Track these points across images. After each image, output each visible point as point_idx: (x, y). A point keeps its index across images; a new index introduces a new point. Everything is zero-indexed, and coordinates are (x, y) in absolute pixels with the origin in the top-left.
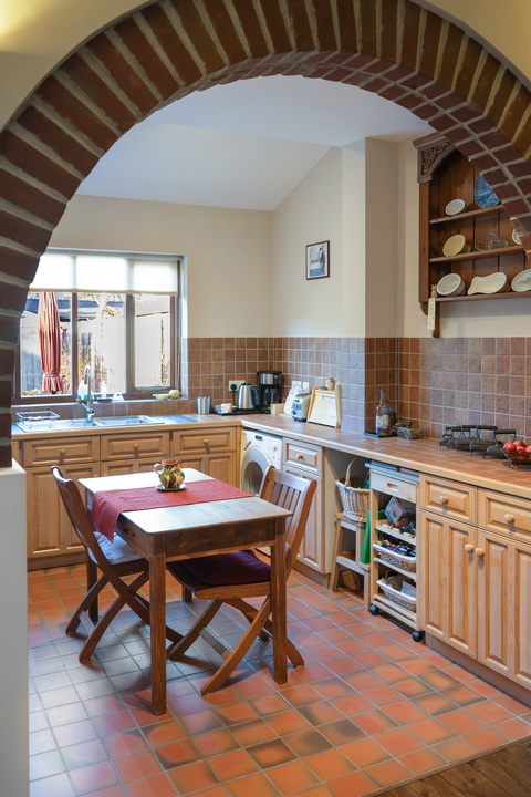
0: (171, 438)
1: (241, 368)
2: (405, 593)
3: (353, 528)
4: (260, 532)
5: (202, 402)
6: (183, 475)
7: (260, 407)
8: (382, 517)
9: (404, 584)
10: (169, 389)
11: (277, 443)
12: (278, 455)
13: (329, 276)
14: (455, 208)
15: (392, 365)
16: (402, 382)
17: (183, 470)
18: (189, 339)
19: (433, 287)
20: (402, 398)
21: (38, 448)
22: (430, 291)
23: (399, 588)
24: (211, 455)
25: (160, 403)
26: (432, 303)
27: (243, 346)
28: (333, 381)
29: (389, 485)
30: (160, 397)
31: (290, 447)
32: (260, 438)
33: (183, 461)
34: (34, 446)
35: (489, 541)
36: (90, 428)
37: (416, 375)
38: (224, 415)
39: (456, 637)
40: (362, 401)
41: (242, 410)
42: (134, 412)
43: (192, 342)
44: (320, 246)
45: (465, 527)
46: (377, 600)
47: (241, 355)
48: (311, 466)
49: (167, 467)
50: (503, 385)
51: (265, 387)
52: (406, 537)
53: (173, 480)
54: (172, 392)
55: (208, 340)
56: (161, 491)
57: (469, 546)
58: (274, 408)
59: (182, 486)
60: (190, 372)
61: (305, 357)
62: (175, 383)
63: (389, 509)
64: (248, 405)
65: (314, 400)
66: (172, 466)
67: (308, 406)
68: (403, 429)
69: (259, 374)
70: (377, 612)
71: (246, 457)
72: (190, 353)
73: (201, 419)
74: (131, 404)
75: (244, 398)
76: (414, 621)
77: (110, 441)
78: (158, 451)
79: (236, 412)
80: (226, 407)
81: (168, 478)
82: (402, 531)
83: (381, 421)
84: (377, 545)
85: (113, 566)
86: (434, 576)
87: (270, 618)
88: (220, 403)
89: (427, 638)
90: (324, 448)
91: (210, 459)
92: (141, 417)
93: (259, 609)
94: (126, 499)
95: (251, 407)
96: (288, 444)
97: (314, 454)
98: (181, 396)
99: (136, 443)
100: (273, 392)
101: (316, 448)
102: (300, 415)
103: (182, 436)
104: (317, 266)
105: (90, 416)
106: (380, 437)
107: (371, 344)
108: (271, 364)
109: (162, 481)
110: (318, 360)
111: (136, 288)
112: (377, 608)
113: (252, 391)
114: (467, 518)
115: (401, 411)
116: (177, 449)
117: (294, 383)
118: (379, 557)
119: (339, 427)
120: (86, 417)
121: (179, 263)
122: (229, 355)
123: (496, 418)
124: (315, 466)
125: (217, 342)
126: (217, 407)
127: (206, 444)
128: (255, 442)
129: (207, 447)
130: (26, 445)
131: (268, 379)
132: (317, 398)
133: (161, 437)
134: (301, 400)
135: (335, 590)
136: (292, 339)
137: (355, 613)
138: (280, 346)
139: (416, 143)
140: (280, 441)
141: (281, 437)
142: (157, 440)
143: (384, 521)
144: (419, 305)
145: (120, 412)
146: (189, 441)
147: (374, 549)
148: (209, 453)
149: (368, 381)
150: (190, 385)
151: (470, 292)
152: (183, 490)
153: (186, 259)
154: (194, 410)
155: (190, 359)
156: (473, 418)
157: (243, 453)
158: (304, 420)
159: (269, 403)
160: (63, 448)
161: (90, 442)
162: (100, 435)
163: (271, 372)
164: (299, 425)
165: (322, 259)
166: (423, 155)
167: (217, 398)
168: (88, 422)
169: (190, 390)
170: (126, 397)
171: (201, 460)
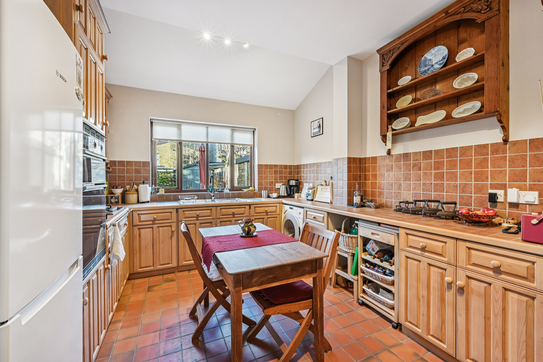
0: (250, 208)
1: (281, 178)
2: (382, 296)
3: (346, 255)
4: (307, 268)
5: (264, 193)
6: (255, 227)
7: (290, 195)
8: (365, 251)
9: (381, 290)
10: (249, 187)
11: (301, 210)
12: (301, 216)
13: (323, 134)
14: (405, 80)
15: (360, 172)
16: (365, 179)
17: (255, 224)
18: (258, 165)
19: (389, 127)
20: (365, 188)
21: (186, 212)
22: (388, 128)
23: (378, 292)
24: (268, 216)
25: (246, 193)
26: (389, 135)
27: (282, 168)
28: (326, 181)
29: (372, 234)
30: (245, 190)
31: (308, 212)
32: (292, 208)
33: (255, 219)
34: (184, 211)
35: (469, 277)
36: (213, 203)
37: (375, 176)
38: (274, 198)
39: (432, 336)
40: (346, 189)
41: (282, 196)
42: (234, 197)
43: (260, 166)
44: (318, 121)
45: (444, 266)
46: (362, 297)
47: (281, 173)
48: (320, 222)
49: (246, 223)
50: (440, 177)
51: (291, 186)
52: (385, 264)
53: (249, 230)
54: (250, 188)
55: (267, 166)
56: (242, 237)
57: (448, 279)
58: (296, 195)
59: (255, 234)
60: (259, 179)
61: (310, 172)
62: (252, 184)
63: (369, 246)
64: (284, 194)
65: (317, 191)
66: (249, 222)
67: (314, 193)
68: (369, 203)
69: (289, 181)
70: (363, 304)
71: (285, 217)
72: (259, 171)
73: (264, 200)
74: (232, 193)
75: (283, 192)
76: (392, 315)
77: (221, 209)
78: (244, 214)
79: (279, 197)
80: (275, 195)
81: (246, 229)
82: (382, 261)
83: (357, 199)
84: (362, 266)
85: (212, 282)
86: (412, 293)
87: (313, 323)
88: (272, 193)
89: (403, 328)
90: (328, 213)
91: (268, 218)
92: (237, 199)
93: (304, 316)
94: (220, 242)
95: (286, 195)
96: (306, 211)
97: (323, 216)
98: (254, 190)
99: (233, 210)
100: (295, 188)
101: (323, 213)
102: (310, 198)
103: (255, 207)
104: (317, 130)
105: (213, 198)
106: (357, 207)
107: (350, 160)
108: (294, 176)
109: (243, 231)
110: (317, 173)
111: (235, 142)
112: (363, 302)
113: (286, 188)
114: (446, 259)
115: (365, 194)
116: (253, 213)
117: (305, 184)
118: (363, 273)
119: (331, 203)
120: (211, 199)
121: (254, 132)
122: (276, 172)
123: (433, 195)
124: (323, 222)
125: (271, 166)
126: (271, 195)
127: (266, 211)
128: (289, 210)
129: (267, 212)
130: (180, 211)
131: (293, 183)
132: (318, 190)
133: (245, 208)
134: (311, 191)
135: (334, 287)
136: (304, 165)
137: (349, 303)
138: (298, 169)
139: (378, 51)
140: (302, 209)
141: (303, 208)
142: (243, 209)
143: (366, 253)
144: (380, 138)
145: (228, 197)
146: (258, 210)
147: (361, 269)
148: (267, 215)
149: (349, 179)
150: (259, 185)
151: (417, 125)
152: (256, 236)
153: (257, 130)
154: (261, 196)
155: (259, 174)
156: (415, 196)
157: (283, 216)
158: (312, 200)
159: (294, 193)
160: (198, 212)
161: (211, 210)
162: (216, 206)
163: (294, 180)
164: (310, 202)
165: (319, 127)
166: (383, 57)
167: (271, 190)
168: (212, 201)
169: (259, 188)
170: (230, 190)
171: (264, 218)
